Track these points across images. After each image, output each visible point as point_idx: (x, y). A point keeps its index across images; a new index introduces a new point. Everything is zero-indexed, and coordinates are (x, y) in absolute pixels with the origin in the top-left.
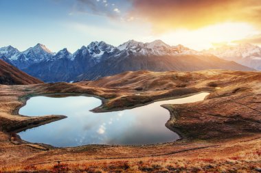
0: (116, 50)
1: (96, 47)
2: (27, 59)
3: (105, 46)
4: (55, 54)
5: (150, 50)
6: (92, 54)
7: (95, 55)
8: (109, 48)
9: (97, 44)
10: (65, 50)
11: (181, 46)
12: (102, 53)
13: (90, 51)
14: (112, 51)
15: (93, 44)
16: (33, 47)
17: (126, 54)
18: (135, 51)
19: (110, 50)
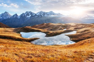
0: (36, 15)
1: (28, 13)
2: (1, 18)
3: (31, 13)
4: (12, 16)
5: (48, 15)
6: (26, 16)
7: (28, 16)
8: (33, 14)
9: (28, 12)
10: (16, 14)
11: (59, 14)
12: (30, 16)
13: (26, 15)
14: (34, 15)
15: (27, 12)
16: (3, 13)
17: (39, 16)
18: (43, 15)
19: (33, 15)
